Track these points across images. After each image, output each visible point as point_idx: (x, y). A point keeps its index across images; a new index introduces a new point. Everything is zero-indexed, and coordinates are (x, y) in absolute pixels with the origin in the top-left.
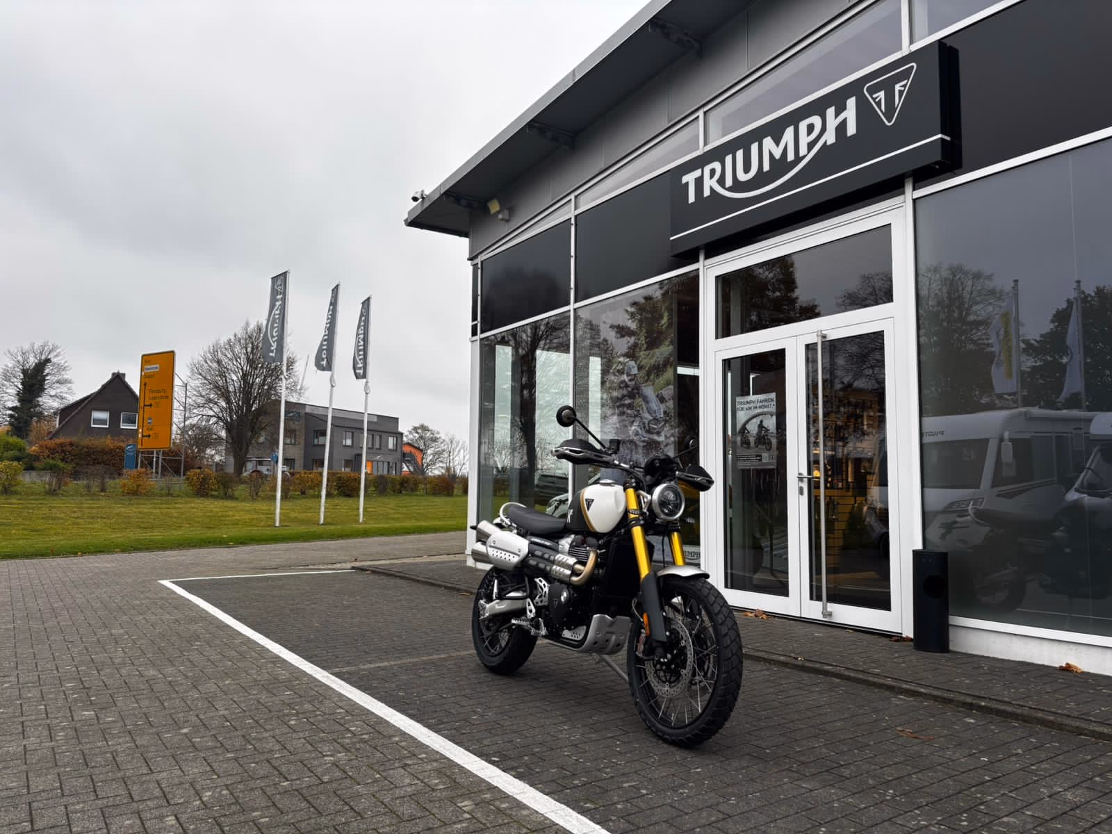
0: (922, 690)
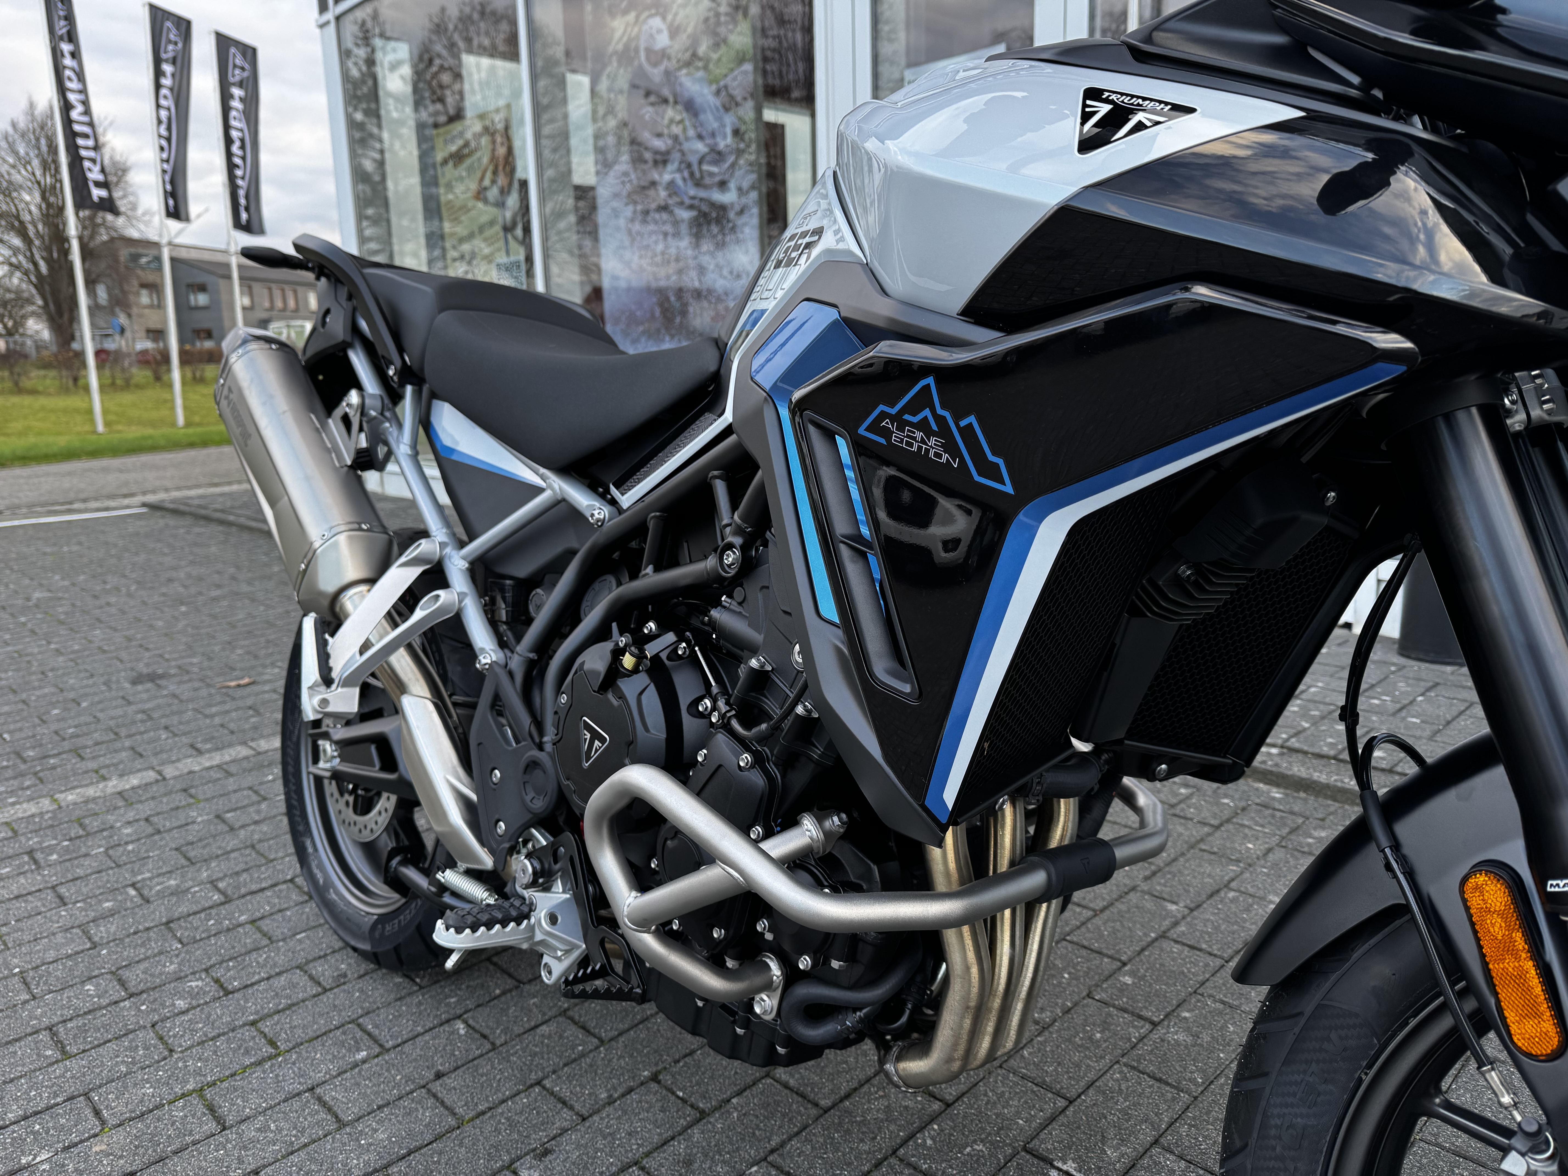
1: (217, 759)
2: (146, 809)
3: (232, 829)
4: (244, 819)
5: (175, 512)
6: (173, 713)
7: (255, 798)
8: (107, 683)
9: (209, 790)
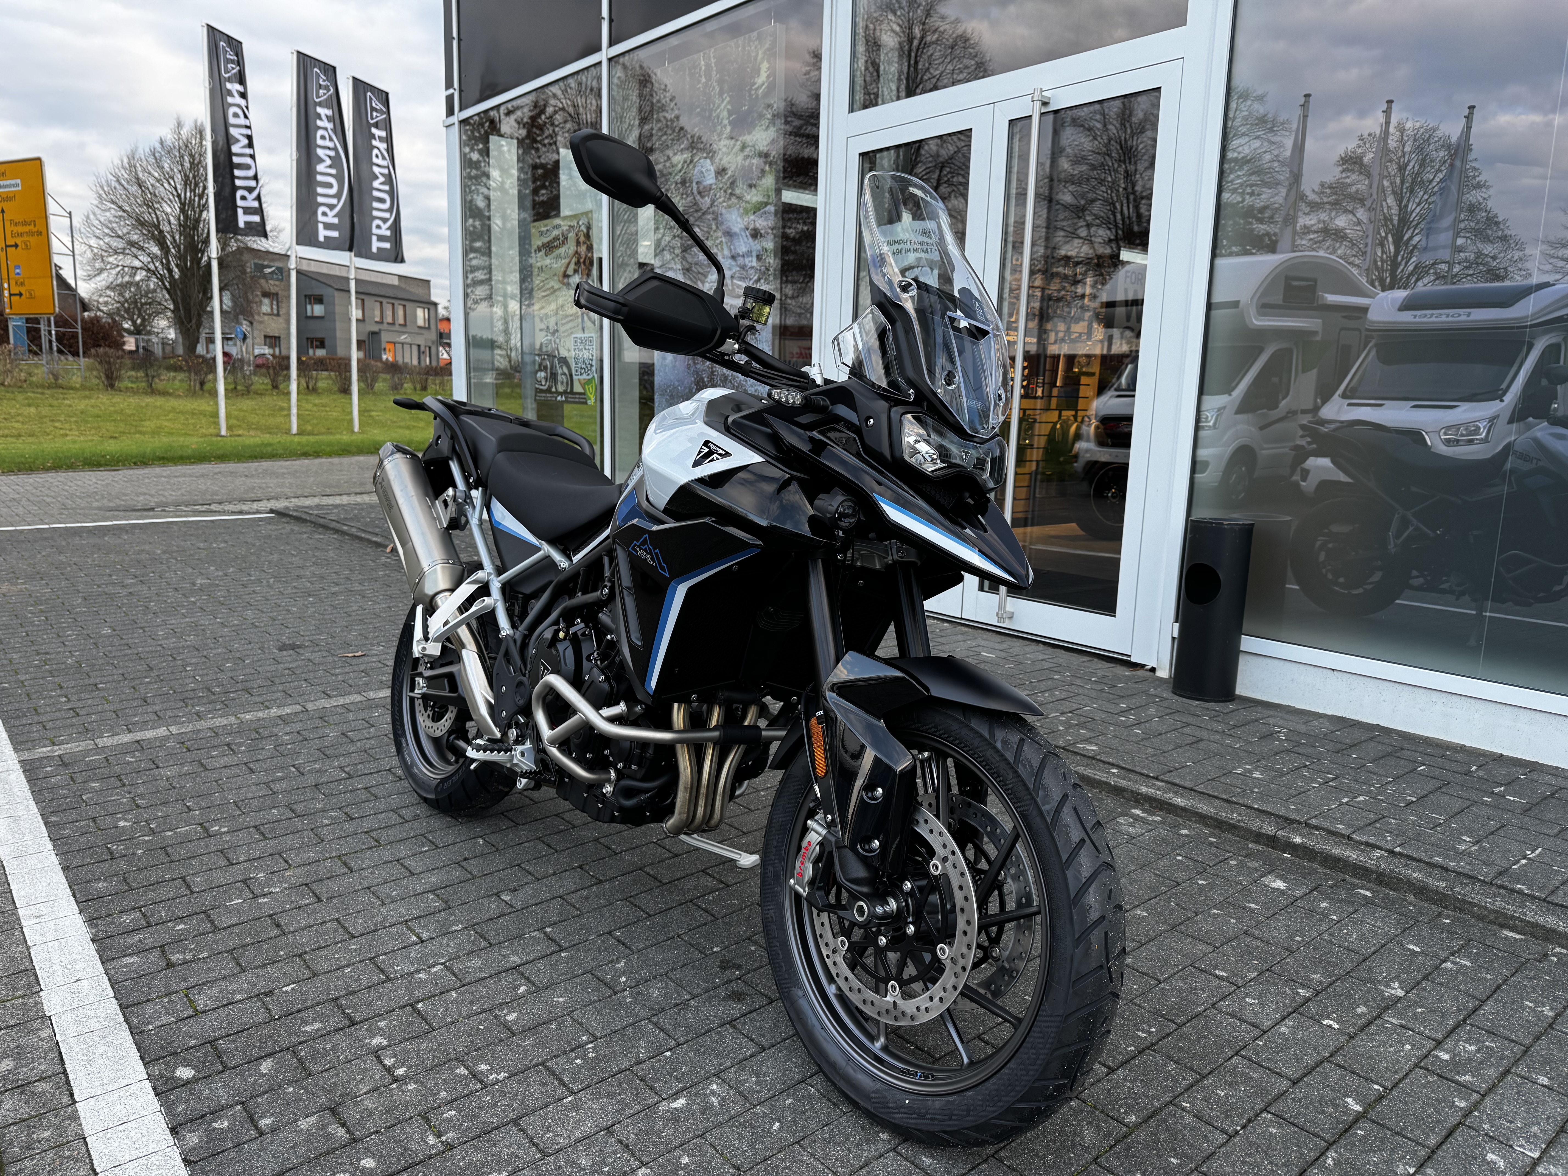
0: (1179, 801)
1: (341, 701)
2: (298, 726)
3: (352, 741)
4: (360, 736)
5: (298, 519)
6: (309, 671)
7: (366, 725)
8: (262, 649)
9: (337, 719)
